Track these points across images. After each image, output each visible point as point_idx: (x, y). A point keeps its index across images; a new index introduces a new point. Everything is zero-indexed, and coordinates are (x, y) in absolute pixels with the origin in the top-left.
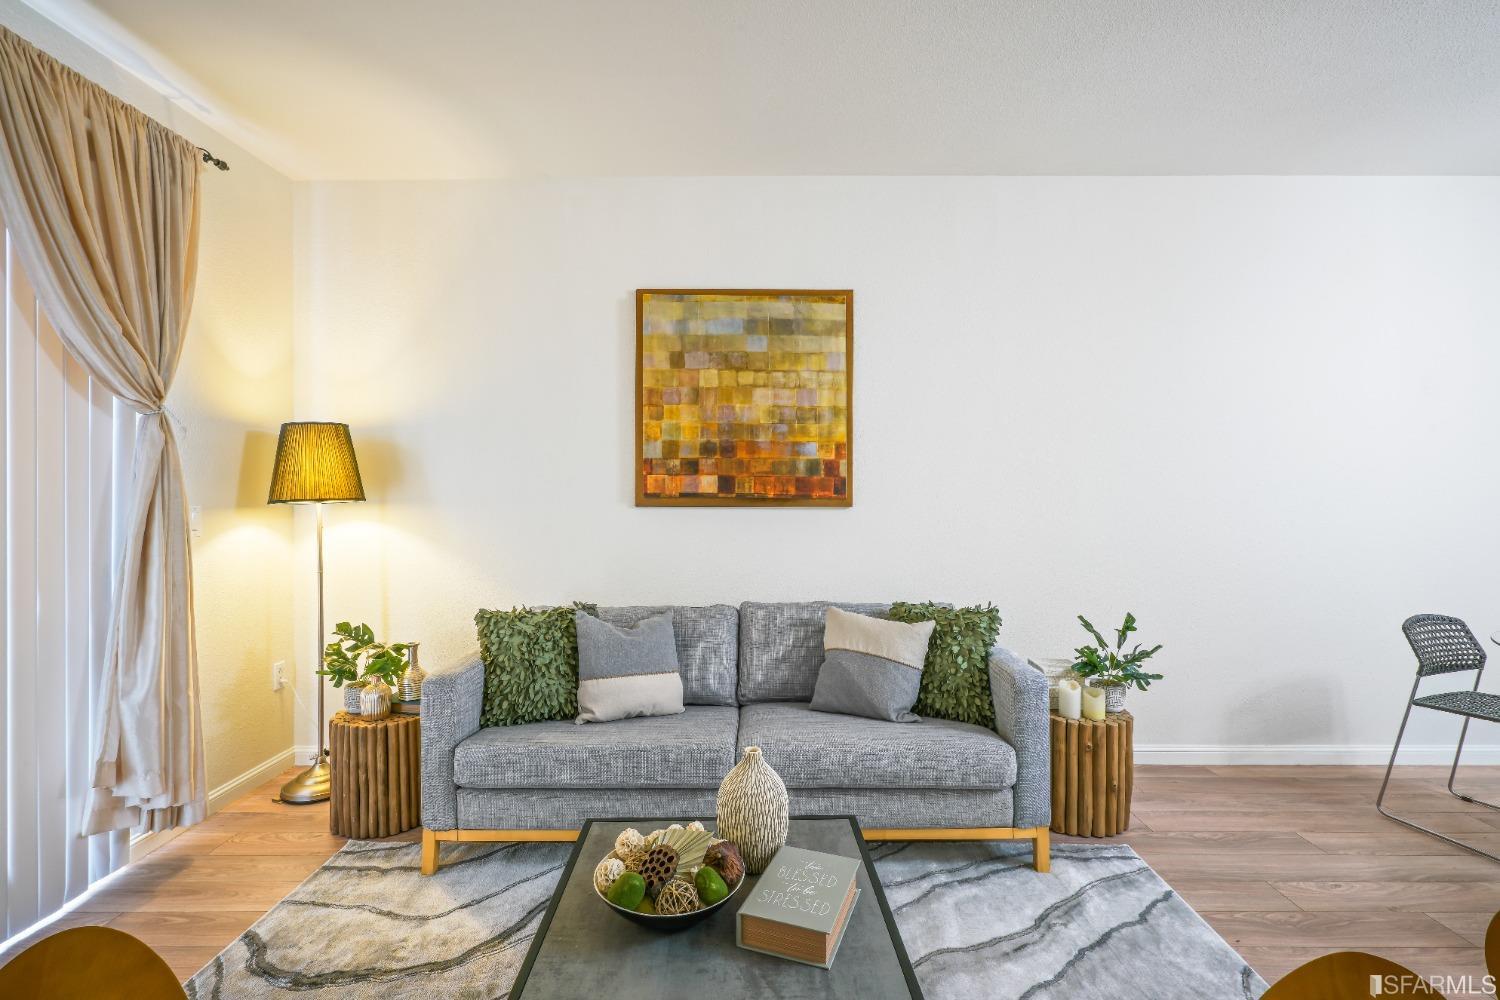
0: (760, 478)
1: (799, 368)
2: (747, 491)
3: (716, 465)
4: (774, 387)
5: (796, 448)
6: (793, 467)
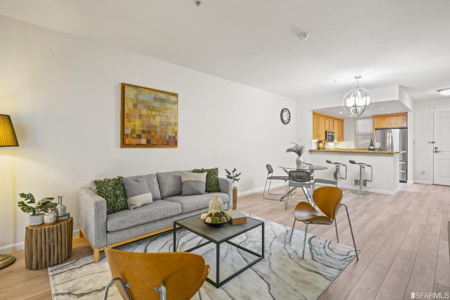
0: (157, 140)
1: (167, 112)
2: (154, 144)
3: (146, 136)
4: (161, 116)
5: (166, 133)
6: (165, 137)
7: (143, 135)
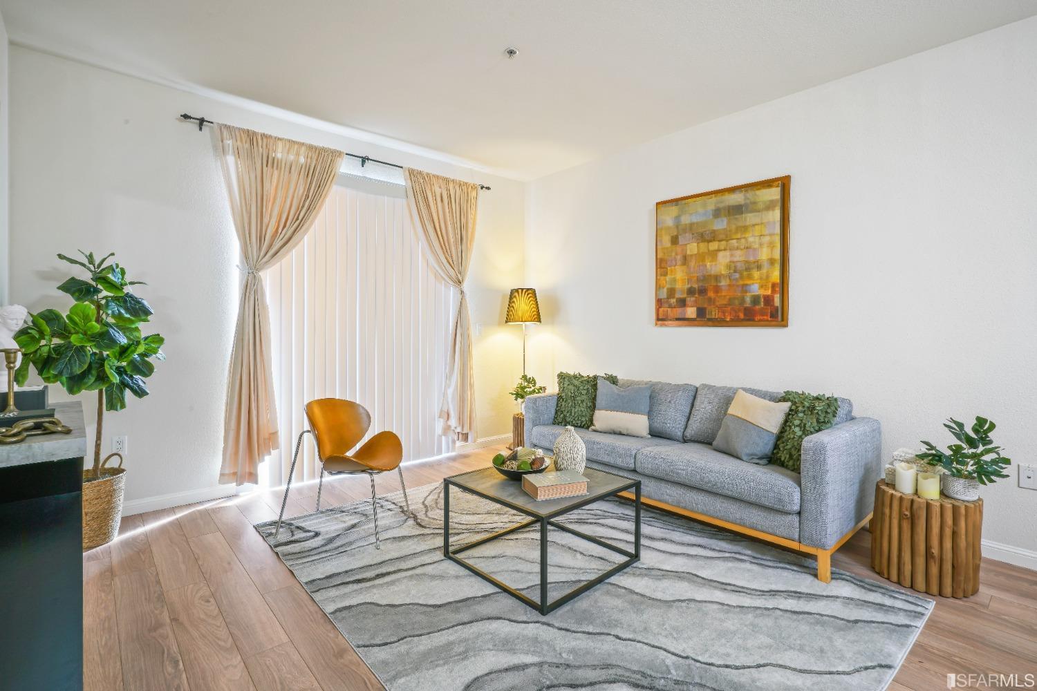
0: (721, 309)
1: (747, 236)
2: (713, 317)
3: (696, 301)
4: (730, 250)
5: (744, 288)
6: (743, 300)
7: (690, 300)
